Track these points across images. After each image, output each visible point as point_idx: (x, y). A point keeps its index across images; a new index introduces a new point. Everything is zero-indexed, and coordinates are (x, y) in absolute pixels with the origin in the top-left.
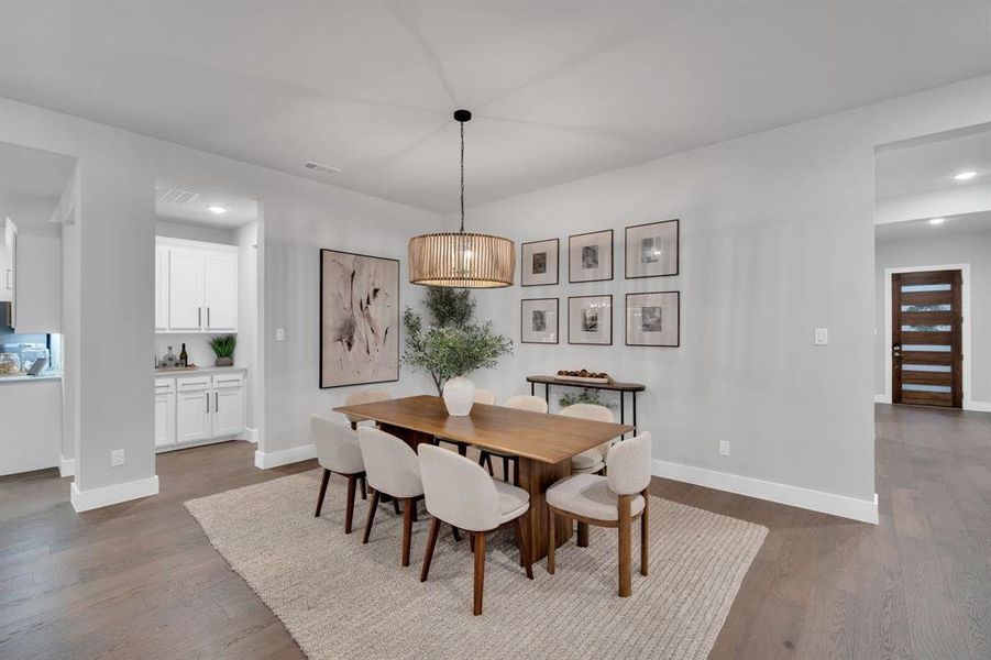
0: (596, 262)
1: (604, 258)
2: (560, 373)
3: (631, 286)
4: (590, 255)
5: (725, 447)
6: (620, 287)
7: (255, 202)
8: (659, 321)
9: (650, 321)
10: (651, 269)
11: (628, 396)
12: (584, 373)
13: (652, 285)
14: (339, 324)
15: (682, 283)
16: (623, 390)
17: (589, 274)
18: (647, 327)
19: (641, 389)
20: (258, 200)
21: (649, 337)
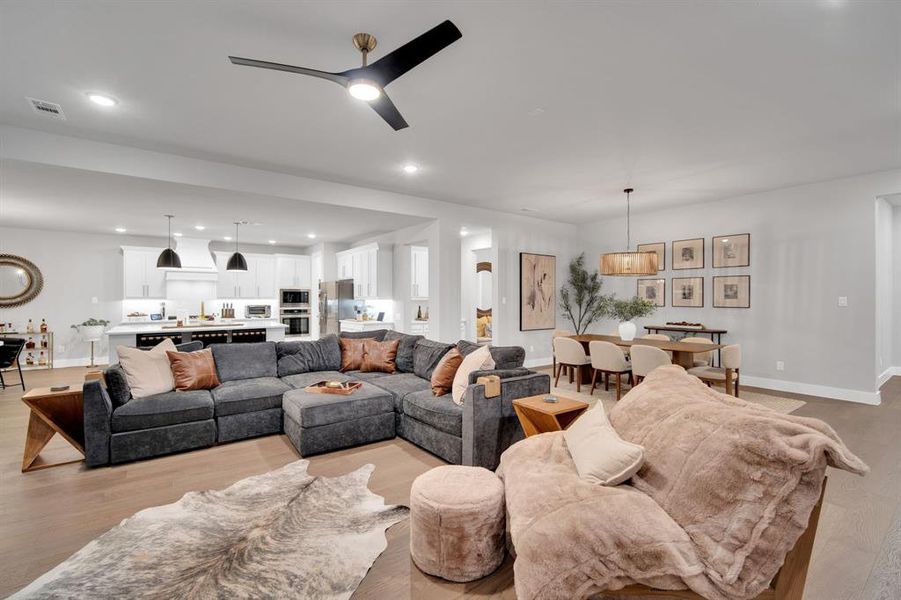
0: (692, 257)
1: (698, 255)
2: (668, 324)
3: (717, 272)
4: (688, 253)
5: (780, 365)
6: (709, 273)
7: (490, 230)
8: (736, 293)
9: (729, 293)
10: (730, 262)
11: (716, 336)
12: (684, 324)
13: (730, 272)
14: (529, 294)
15: (752, 271)
16: (713, 333)
17: (687, 264)
18: (727, 296)
19: (725, 332)
20: (493, 229)
21: (729, 302)
